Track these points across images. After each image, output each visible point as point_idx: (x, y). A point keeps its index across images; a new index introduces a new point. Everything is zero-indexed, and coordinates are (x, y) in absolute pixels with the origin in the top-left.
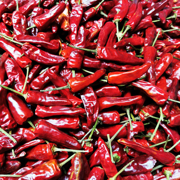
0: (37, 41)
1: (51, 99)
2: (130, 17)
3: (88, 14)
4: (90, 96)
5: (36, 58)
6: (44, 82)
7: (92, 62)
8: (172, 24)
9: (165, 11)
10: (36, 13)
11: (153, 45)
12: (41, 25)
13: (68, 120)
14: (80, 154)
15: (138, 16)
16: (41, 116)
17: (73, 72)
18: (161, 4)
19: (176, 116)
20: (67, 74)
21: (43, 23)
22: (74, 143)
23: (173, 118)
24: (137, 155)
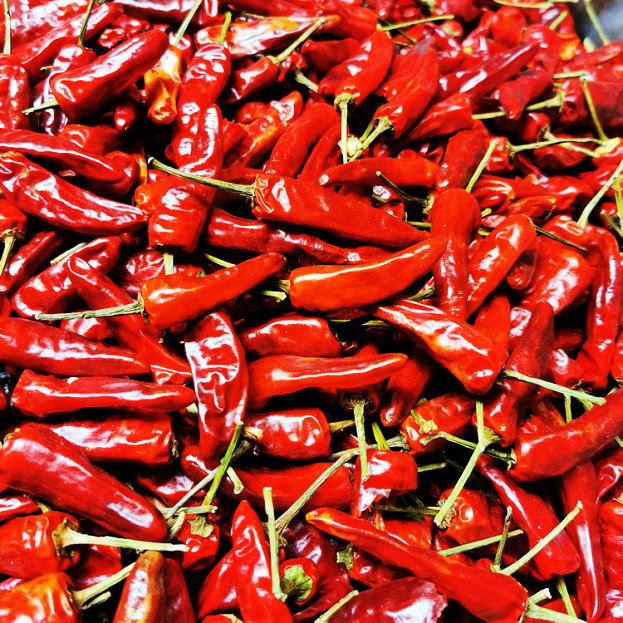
0: (48, 149)
1: (78, 351)
2: (394, 92)
3: (248, 76)
4: (219, 346)
5: (41, 205)
6: (62, 290)
7: (237, 229)
8: (547, 126)
9: (524, 80)
10: (67, 65)
11: (469, 189)
12: (73, 100)
13: (129, 428)
14: (156, 556)
15: (418, 87)
16: (30, 408)
17: (168, 259)
18: (508, 58)
19: (537, 441)
20: (149, 267)
21: (80, 91)
22: (142, 512)
23: (526, 448)
24: (382, 579)
